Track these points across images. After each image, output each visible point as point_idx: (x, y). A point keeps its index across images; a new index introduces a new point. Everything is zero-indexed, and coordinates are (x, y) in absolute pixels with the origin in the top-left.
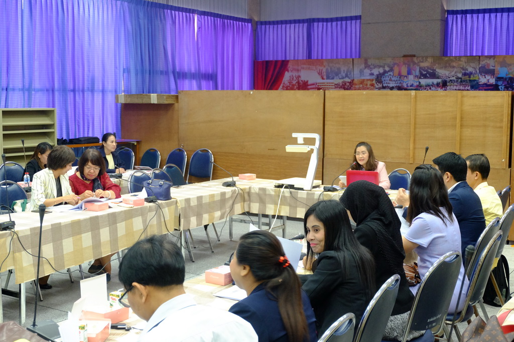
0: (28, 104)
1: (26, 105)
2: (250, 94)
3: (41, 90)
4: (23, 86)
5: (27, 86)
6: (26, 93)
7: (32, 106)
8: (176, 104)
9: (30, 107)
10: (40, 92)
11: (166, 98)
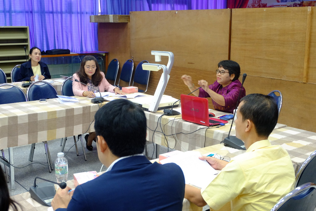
0: (10, 23)
1: (7, 24)
2: (175, 13)
3: (21, 12)
4: (4, 9)
5: (7, 8)
6: (8, 15)
7: (13, 24)
8: (129, 23)
9: (12, 26)
10: (21, 13)
11: (119, 18)
